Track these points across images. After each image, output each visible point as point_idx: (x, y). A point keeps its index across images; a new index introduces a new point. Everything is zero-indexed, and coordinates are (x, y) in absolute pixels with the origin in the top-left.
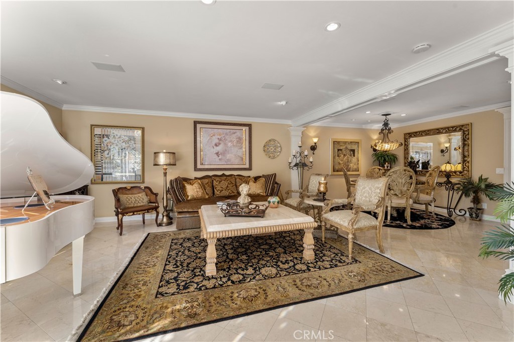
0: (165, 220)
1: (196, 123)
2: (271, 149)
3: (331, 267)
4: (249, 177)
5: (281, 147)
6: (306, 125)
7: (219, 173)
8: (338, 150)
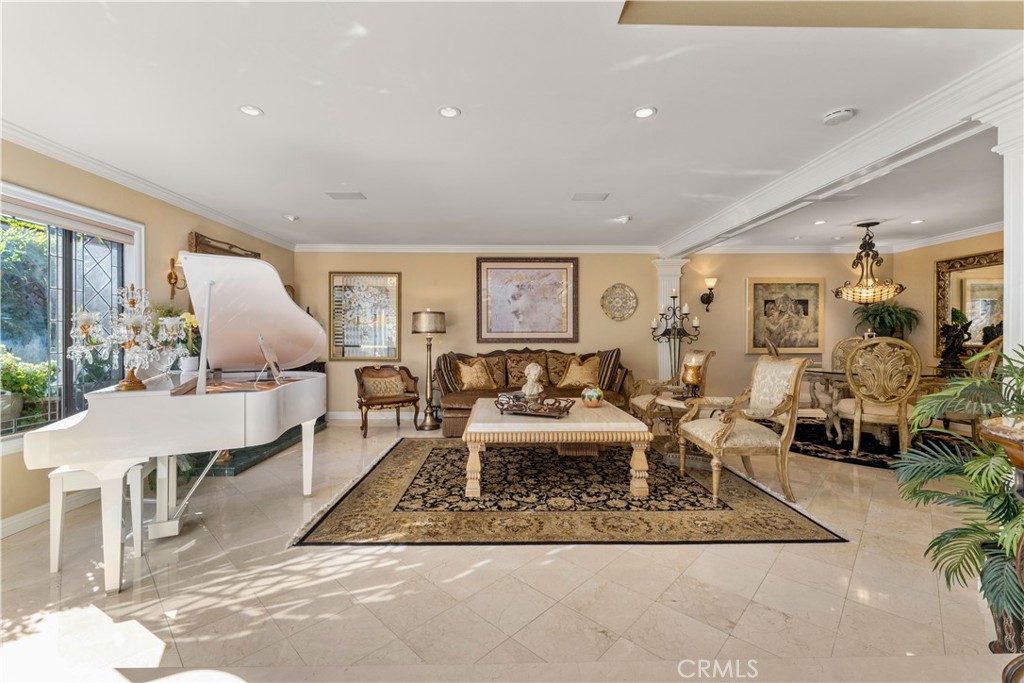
0: (428, 420)
1: (480, 261)
2: (616, 303)
3: (671, 509)
4: (574, 354)
5: (636, 298)
7: (520, 347)
8: (766, 302)
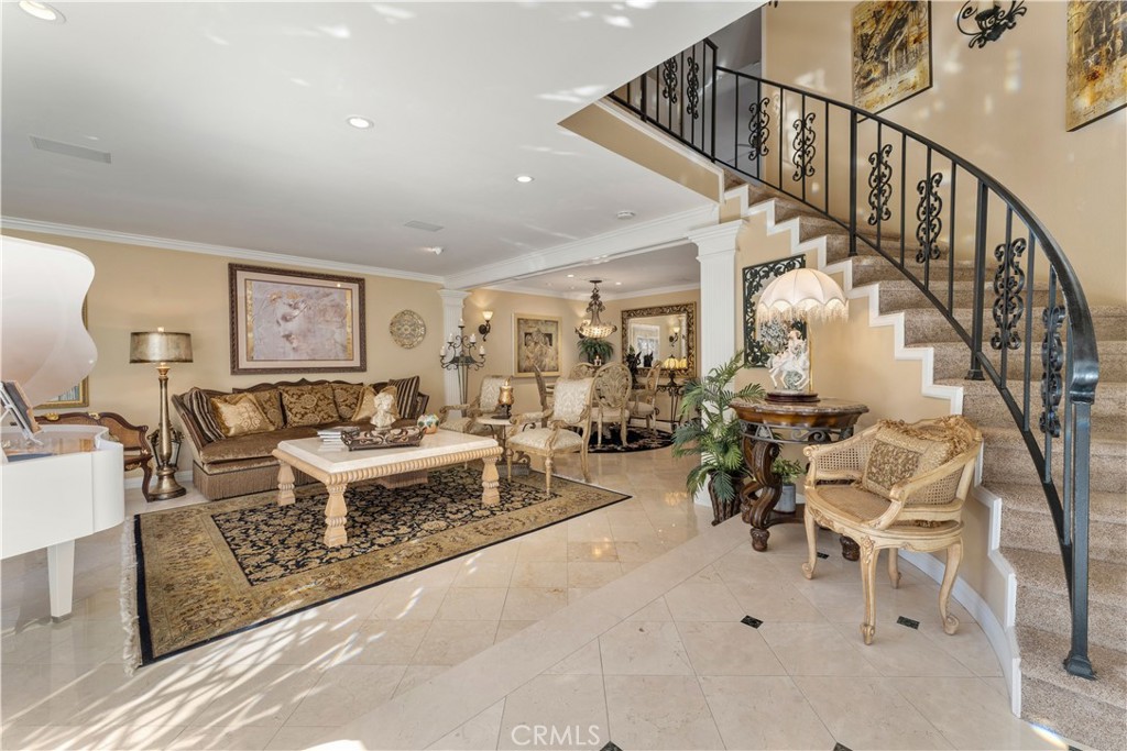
0: (166, 485)
1: (234, 269)
2: (406, 329)
3: (524, 506)
4: (362, 384)
5: (424, 326)
6: (471, 289)
7: (294, 378)
8: (526, 334)
